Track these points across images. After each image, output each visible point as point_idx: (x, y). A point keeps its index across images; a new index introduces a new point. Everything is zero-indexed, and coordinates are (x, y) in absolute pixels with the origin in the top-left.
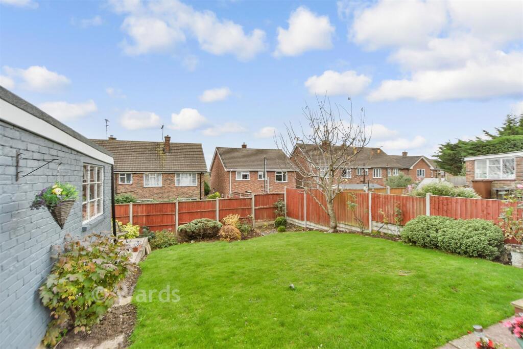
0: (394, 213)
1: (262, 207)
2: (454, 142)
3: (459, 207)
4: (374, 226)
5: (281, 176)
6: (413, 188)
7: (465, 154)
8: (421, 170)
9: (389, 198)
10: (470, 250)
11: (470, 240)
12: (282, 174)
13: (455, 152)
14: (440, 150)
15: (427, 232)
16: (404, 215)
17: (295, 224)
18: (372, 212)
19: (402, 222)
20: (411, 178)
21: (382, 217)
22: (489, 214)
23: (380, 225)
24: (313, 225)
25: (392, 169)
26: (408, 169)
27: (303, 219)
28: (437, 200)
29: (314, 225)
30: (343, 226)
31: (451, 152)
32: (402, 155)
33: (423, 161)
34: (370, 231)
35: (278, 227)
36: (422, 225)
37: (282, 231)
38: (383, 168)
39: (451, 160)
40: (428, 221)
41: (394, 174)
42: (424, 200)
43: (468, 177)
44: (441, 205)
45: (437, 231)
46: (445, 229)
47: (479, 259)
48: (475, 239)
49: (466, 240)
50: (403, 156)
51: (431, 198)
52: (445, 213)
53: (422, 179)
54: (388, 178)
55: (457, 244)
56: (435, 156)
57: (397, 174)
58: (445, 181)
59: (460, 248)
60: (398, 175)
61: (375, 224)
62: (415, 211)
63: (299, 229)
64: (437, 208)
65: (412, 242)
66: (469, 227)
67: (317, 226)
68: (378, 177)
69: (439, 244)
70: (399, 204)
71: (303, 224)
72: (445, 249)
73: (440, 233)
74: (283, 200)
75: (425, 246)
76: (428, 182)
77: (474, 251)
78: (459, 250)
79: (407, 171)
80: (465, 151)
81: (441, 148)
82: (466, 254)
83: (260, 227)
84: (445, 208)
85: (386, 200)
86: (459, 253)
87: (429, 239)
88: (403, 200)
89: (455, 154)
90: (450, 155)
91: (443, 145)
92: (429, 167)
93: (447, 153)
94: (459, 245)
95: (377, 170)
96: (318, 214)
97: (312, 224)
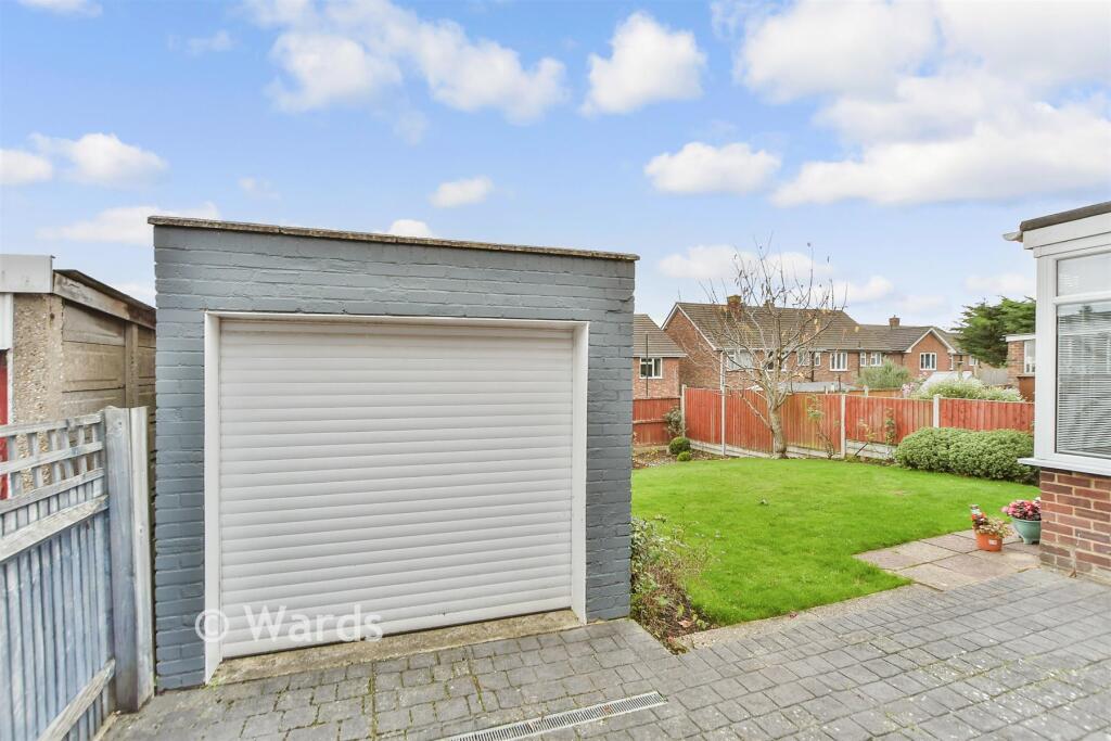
0: (883, 426)
1: (644, 421)
2: (993, 302)
3: (982, 415)
4: (848, 447)
5: (651, 366)
6: (913, 389)
7: (1014, 327)
8: (928, 356)
9: (875, 403)
10: (993, 470)
11: (993, 457)
12: (653, 363)
13: (995, 322)
14: (966, 318)
15: (934, 449)
16: (899, 429)
17: (705, 450)
18: (846, 425)
19: (895, 440)
20: (909, 371)
21: (863, 432)
22: (1024, 423)
23: (860, 445)
24: (737, 451)
25: (869, 353)
26: (901, 354)
27: (718, 441)
28: (949, 405)
29: (740, 450)
30: (796, 450)
31: (988, 322)
32: (888, 324)
33: (932, 336)
34: (842, 456)
35: (678, 453)
36: (926, 440)
37: (685, 459)
38: (850, 352)
39: (986, 337)
40: (935, 434)
41: (873, 363)
42: (931, 405)
43: (1012, 369)
44: (956, 412)
45: (948, 447)
46: (959, 444)
47: (1005, 482)
48: (999, 454)
49: (987, 456)
50: (891, 326)
51: (941, 402)
52: (961, 423)
53: (930, 373)
54: (862, 370)
55: (975, 462)
56: (957, 329)
57: (878, 364)
58: (973, 377)
59: (979, 467)
60: (880, 365)
61: (850, 444)
62: (916, 422)
63: (713, 457)
64: (950, 416)
65: (911, 464)
66: (993, 439)
67: (747, 452)
68: (841, 369)
69: (951, 465)
70: (892, 412)
71: (720, 449)
72: (959, 471)
73: (952, 448)
74: (680, 409)
75: (930, 469)
76: (939, 378)
77: (998, 471)
78: (978, 471)
79: (900, 357)
80: (1014, 321)
81: (967, 314)
82: (987, 475)
83: (641, 456)
84: (962, 417)
85: (871, 406)
86: (978, 476)
87: (936, 458)
88: (897, 405)
89: (995, 326)
90: (985, 328)
91: (972, 309)
92: (946, 348)
93: (979, 324)
94: (977, 463)
95: (839, 355)
96: (747, 432)
97: (736, 449)
